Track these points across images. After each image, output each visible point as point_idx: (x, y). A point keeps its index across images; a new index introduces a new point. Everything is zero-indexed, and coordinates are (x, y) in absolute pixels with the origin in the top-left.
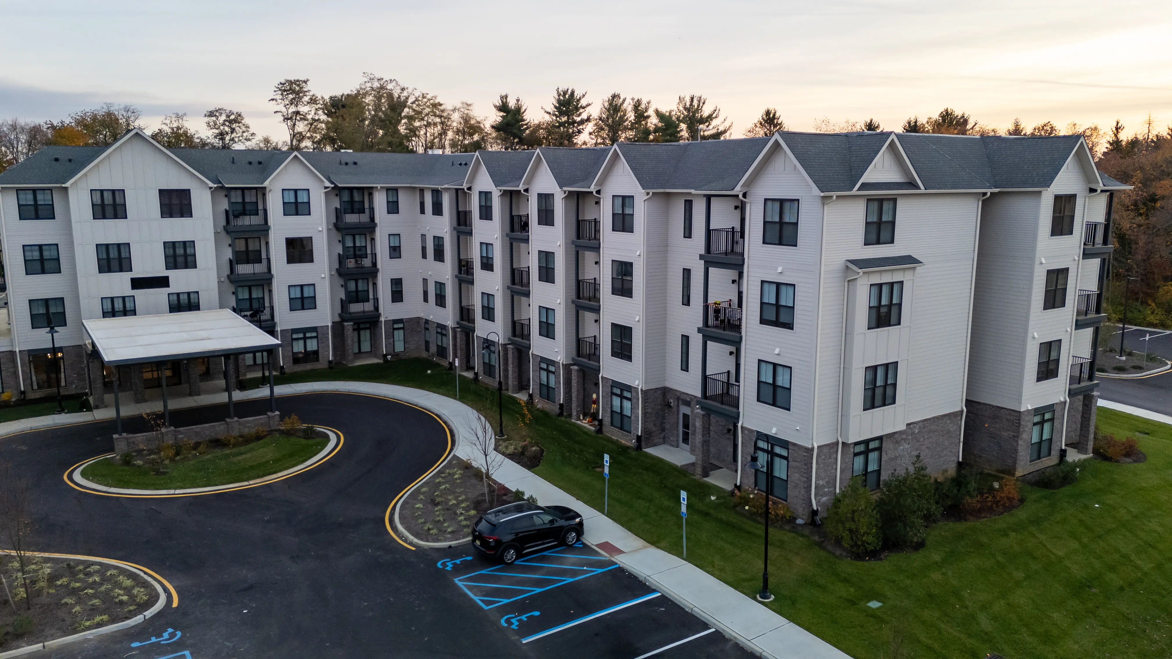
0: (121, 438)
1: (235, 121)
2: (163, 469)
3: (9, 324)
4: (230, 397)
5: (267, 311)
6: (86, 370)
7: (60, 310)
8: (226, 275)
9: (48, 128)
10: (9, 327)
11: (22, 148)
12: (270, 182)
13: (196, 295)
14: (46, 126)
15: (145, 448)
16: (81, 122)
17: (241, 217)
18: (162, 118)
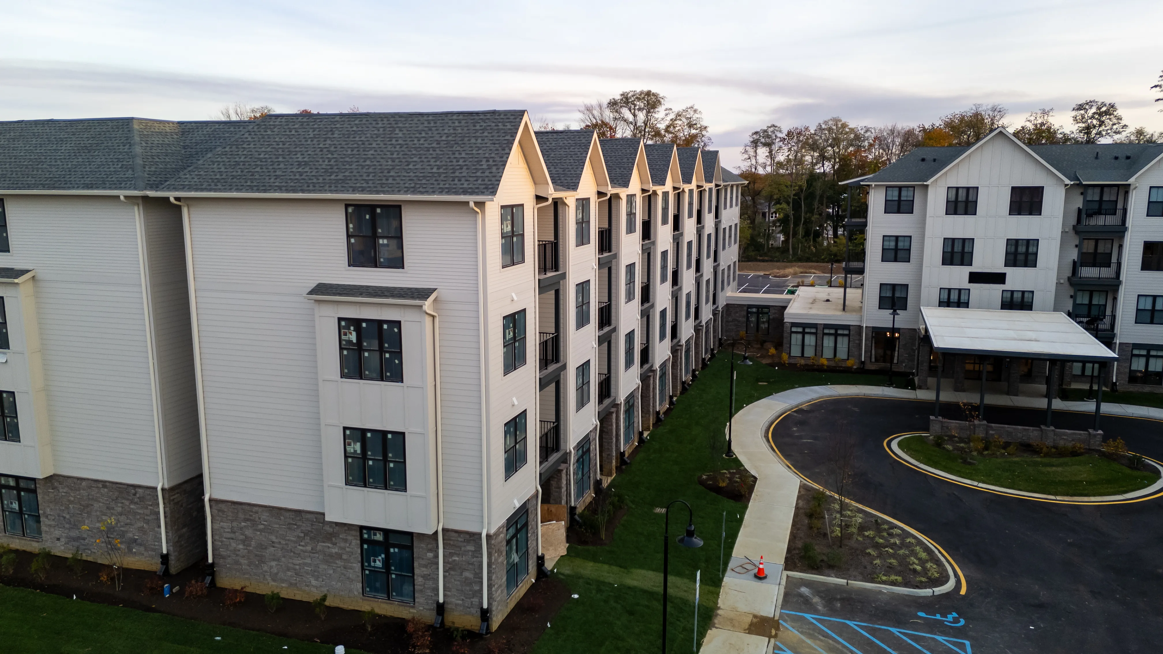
0: (936, 421)
1: (1106, 113)
2: (970, 459)
3: (862, 302)
4: (1050, 403)
5: (1107, 320)
6: (916, 352)
7: (903, 295)
8: (1066, 277)
9: (920, 131)
10: (861, 305)
11: (895, 150)
12: (1136, 179)
13: (1031, 295)
14: (918, 130)
15: (956, 435)
16: (950, 125)
17: (1095, 217)
18: (1027, 115)
